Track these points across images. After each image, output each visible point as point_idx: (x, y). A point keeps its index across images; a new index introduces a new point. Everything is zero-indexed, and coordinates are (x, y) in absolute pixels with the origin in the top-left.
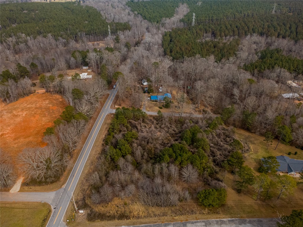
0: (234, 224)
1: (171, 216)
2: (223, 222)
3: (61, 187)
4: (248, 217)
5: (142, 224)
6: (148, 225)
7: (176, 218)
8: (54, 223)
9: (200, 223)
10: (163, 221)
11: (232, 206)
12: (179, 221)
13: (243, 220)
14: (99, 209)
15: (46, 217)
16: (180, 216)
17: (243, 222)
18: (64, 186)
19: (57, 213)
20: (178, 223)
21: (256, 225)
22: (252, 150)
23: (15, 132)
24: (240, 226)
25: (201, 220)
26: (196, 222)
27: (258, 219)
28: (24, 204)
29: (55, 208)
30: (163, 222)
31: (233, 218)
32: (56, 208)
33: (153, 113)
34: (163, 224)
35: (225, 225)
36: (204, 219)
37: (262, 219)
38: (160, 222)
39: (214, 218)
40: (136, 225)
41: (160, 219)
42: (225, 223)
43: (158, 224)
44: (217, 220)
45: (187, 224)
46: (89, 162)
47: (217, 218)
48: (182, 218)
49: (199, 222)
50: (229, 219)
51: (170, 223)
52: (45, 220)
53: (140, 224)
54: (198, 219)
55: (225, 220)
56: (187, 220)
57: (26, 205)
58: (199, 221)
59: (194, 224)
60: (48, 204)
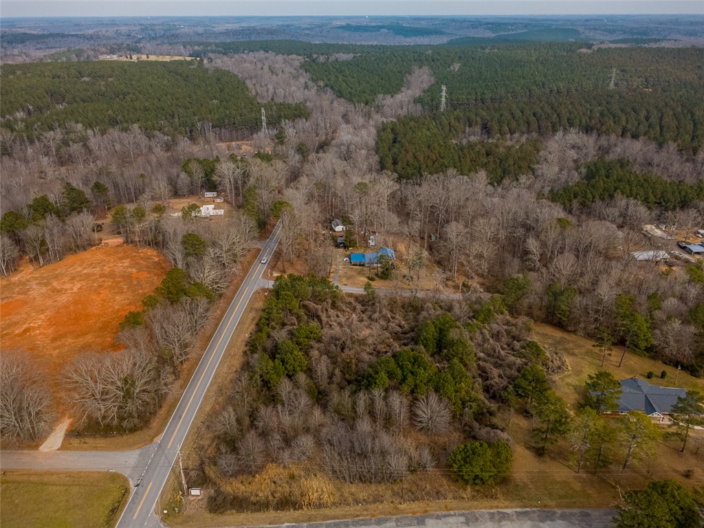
0: (530, 519)
1: (392, 502)
2: (504, 517)
3: (151, 441)
4: (559, 506)
5: (328, 519)
6: (342, 522)
7: (402, 506)
8: (135, 518)
9: (454, 518)
10: (373, 513)
11: (524, 483)
12: (407, 513)
13: (549, 512)
14: (235, 487)
15: (116, 505)
16: (412, 502)
17: (547, 516)
18: (158, 440)
19: (143, 495)
20: (407, 517)
21: (577, 522)
22: (569, 368)
23: (54, 324)
24: (541, 524)
25: (457, 512)
26: (445, 516)
27: (582, 510)
28: (70, 476)
29: (137, 485)
30: (373, 516)
31: (527, 507)
32: (140, 486)
33: (355, 289)
34: (373, 518)
35: (509, 523)
36: (464, 509)
37: (589, 511)
38: (367, 515)
39: (485, 508)
40: (315, 521)
41: (367, 510)
42: (509, 517)
43: (363, 520)
44: (492, 511)
45: (427, 520)
46: (215, 388)
47: (492, 507)
48: (416, 506)
49: (452, 515)
50: (518, 510)
51: (388, 516)
52: (114, 511)
53: (323, 520)
54: (451, 510)
55: (508, 511)
56: (426, 511)
57: (73, 477)
58: (452, 512)
59: (443, 519)
60: (123, 477)
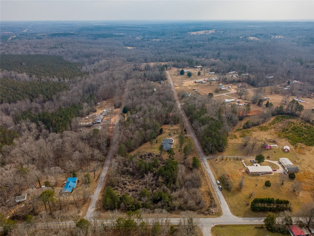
14: (208, 204)
29: (213, 224)
41: (208, 181)
60: (212, 228)
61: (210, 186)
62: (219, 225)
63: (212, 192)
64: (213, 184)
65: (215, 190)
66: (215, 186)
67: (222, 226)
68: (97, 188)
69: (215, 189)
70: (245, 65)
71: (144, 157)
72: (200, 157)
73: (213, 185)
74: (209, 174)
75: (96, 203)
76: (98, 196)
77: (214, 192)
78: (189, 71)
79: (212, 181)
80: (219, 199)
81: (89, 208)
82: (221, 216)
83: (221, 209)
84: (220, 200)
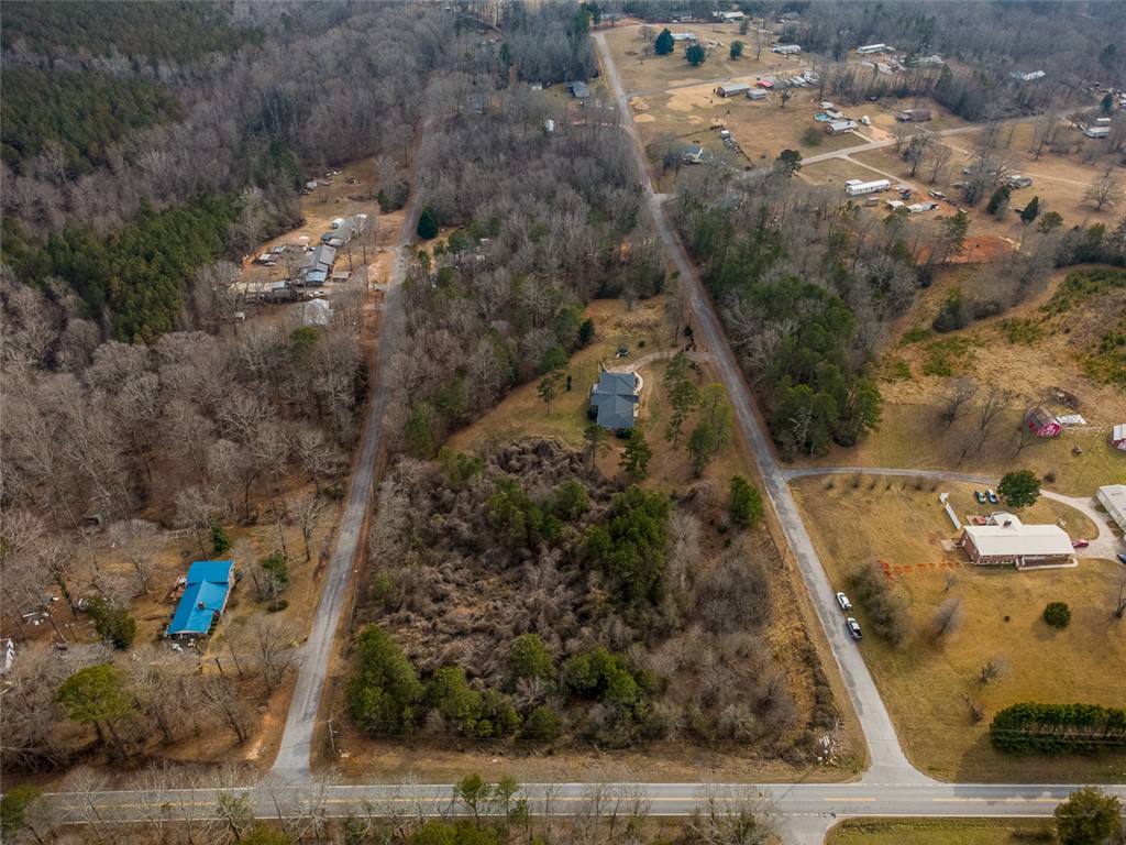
1: (786, 574)
2: (781, 506)
4: (758, 475)
5: (819, 622)
6: (819, 612)
8: (873, 800)
10: (801, 588)
12: (795, 564)
13: (766, 482)
14: (802, 709)
16: (783, 560)
20: (800, 565)
24: (780, 488)
26: (791, 540)
27: (758, 464)
29: (833, 815)
30: (805, 589)
32: (831, 812)
34: (808, 588)
35: (785, 504)
37: (758, 461)
38: (807, 593)
39: (775, 516)
40: (823, 633)
41: (800, 594)
42: (779, 503)
43: (812, 596)
44: (777, 512)
45: (799, 552)
49: (789, 535)
50: (770, 497)
51: (803, 578)
53: (821, 626)
54: (783, 535)
55: (774, 503)
56: (790, 552)
58: (786, 535)
59: (795, 542)
60: (827, 838)
61: (808, 615)
62: (858, 819)
63: (820, 653)
64: (821, 608)
65: (829, 639)
66: (830, 619)
67: (870, 826)
68: (321, 612)
69: (832, 634)
70: (928, 17)
71: (518, 460)
72: (760, 468)
73: (824, 615)
74: (803, 556)
75: (318, 693)
76: (325, 657)
77: (827, 647)
78: (692, 36)
79: (815, 594)
80: (852, 684)
81: (290, 718)
82: (865, 776)
83: (864, 739)
84: (854, 693)
